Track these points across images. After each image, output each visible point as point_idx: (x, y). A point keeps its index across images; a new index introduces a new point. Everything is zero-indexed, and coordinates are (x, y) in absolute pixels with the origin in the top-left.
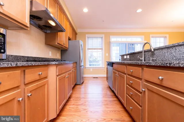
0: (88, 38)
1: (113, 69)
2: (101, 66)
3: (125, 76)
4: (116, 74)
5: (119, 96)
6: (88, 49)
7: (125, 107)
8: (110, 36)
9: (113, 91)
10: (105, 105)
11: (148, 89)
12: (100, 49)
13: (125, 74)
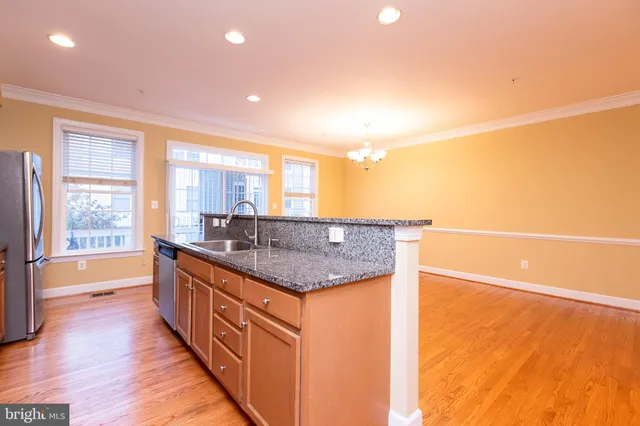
0: (65, 132)
1: (178, 267)
2: (128, 245)
3: (211, 289)
4: (188, 282)
5: (196, 347)
6: (66, 179)
7: (210, 368)
8: (169, 143)
9: (176, 334)
10: (149, 385)
11: (252, 321)
12: (125, 183)
13: (211, 285)
